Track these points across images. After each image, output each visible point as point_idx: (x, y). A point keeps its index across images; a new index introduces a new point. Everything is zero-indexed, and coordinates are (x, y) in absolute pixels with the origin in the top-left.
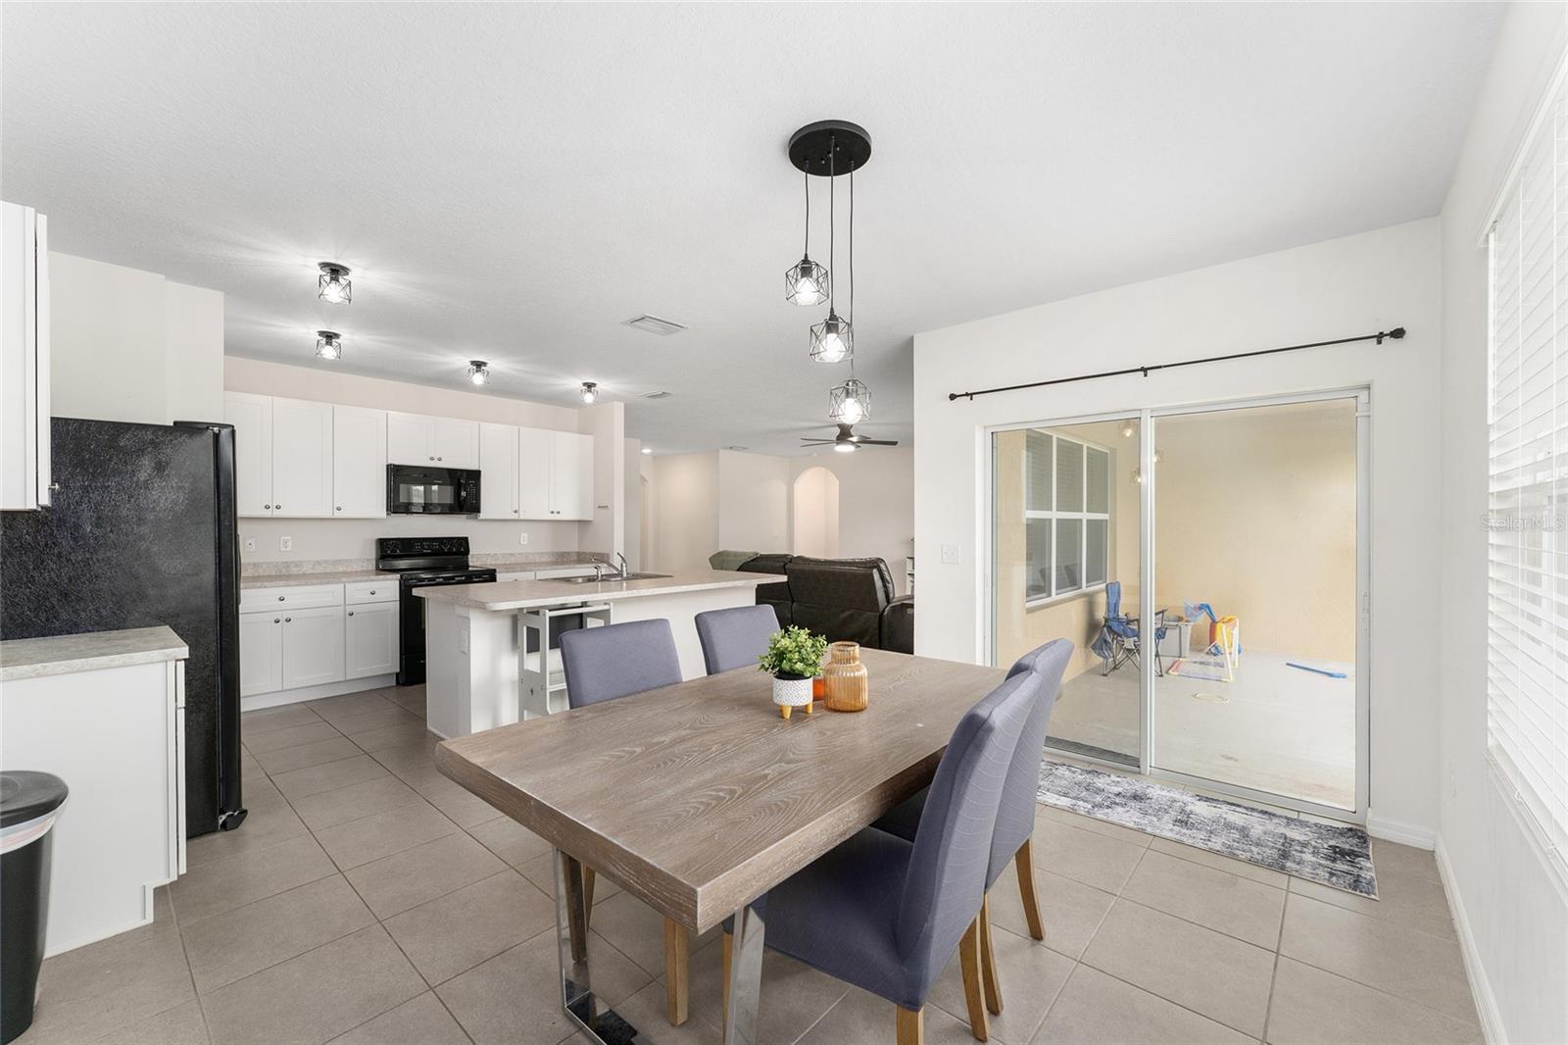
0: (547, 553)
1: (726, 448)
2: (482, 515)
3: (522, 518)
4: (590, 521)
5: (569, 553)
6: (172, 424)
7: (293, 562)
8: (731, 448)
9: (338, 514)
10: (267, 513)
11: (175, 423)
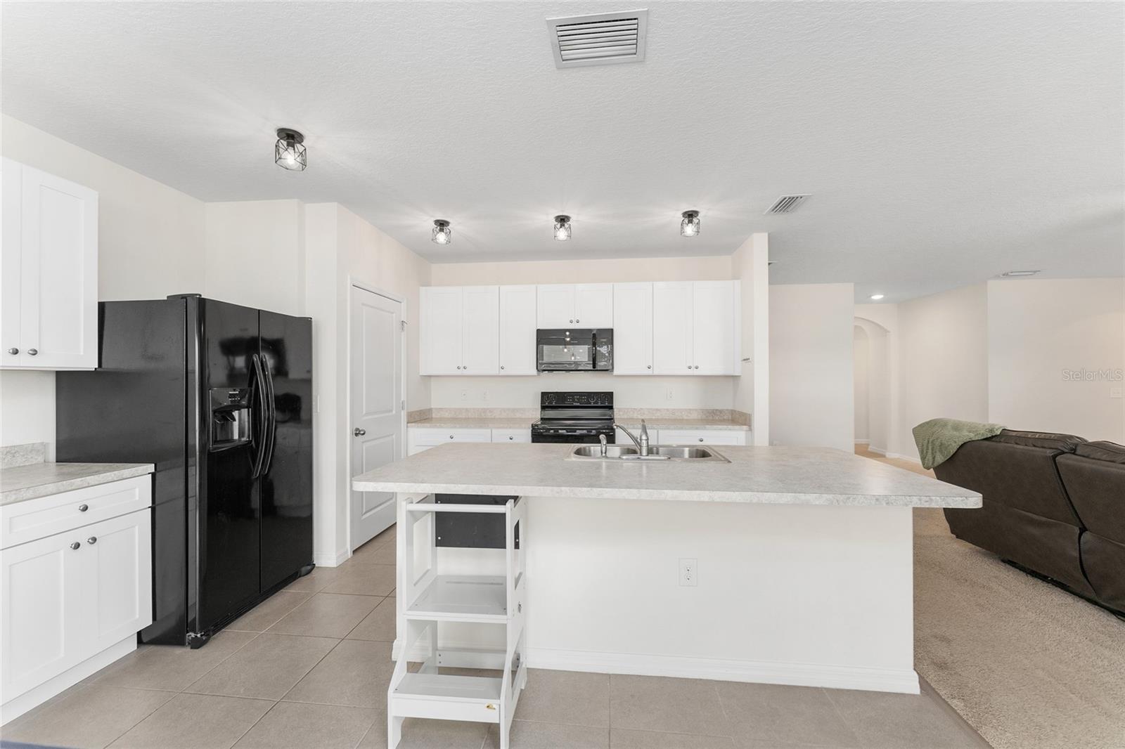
0: (696, 410)
1: (997, 277)
2: (616, 372)
3: (656, 373)
4: (739, 376)
5: (721, 411)
6: (166, 299)
7: (488, 409)
8: (1006, 275)
9: (503, 373)
10: (459, 372)
11: (168, 297)
